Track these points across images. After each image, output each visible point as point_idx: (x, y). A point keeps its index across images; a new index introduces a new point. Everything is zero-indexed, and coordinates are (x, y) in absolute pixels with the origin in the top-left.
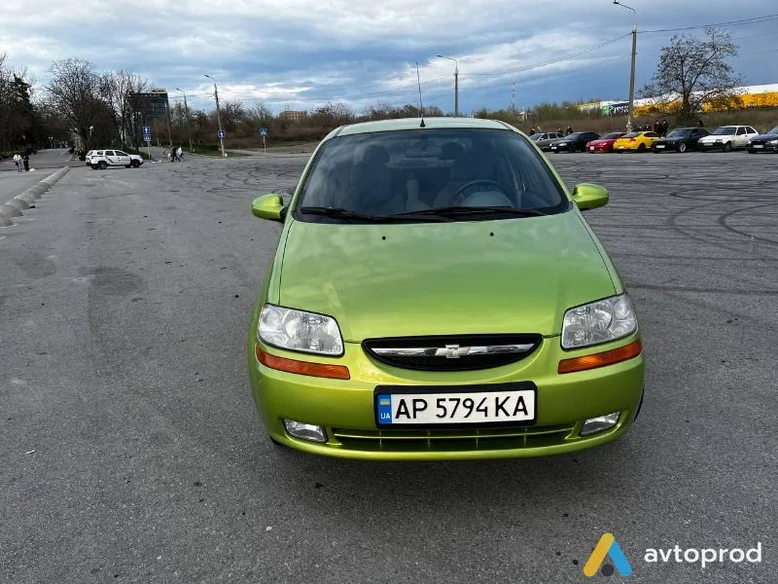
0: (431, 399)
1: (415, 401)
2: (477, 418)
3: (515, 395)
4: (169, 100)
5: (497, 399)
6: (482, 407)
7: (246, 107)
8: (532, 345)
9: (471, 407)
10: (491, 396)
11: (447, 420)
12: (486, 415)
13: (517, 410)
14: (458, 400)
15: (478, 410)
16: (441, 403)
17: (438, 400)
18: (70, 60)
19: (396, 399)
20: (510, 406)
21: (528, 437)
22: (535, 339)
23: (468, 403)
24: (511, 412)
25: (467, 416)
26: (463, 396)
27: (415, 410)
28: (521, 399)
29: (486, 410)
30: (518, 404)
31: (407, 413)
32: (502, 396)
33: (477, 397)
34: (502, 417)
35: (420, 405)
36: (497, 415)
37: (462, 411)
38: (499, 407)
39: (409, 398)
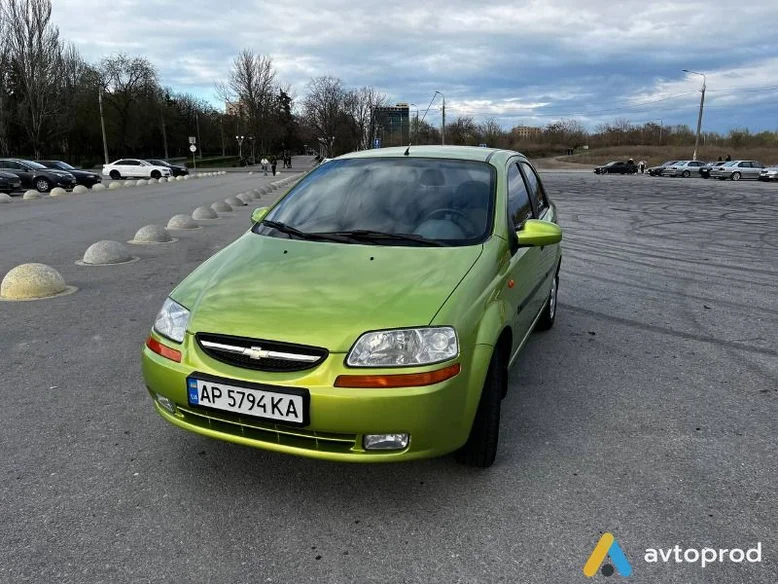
0: (224, 388)
1: (213, 388)
2: (257, 412)
3: (287, 398)
4: (410, 114)
5: (273, 398)
6: (261, 404)
7: (476, 122)
8: (319, 358)
9: (253, 402)
10: (268, 395)
11: (235, 409)
12: (265, 411)
13: (288, 412)
14: (244, 394)
15: (258, 405)
16: (232, 394)
17: (229, 391)
18: (325, 78)
19: (200, 384)
20: (283, 407)
21: (320, 441)
22: (323, 353)
23: (251, 398)
24: (284, 411)
25: (250, 409)
26: (247, 391)
27: (214, 396)
28: (291, 402)
29: (264, 406)
30: (289, 407)
31: (208, 397)
32: (277, 396)
33: (258, 394)
34: (277, 416)
35: (217, 393)
36: (273, 413)
37: (247, 404)
38: (274, 406)
39: (209, 385)
